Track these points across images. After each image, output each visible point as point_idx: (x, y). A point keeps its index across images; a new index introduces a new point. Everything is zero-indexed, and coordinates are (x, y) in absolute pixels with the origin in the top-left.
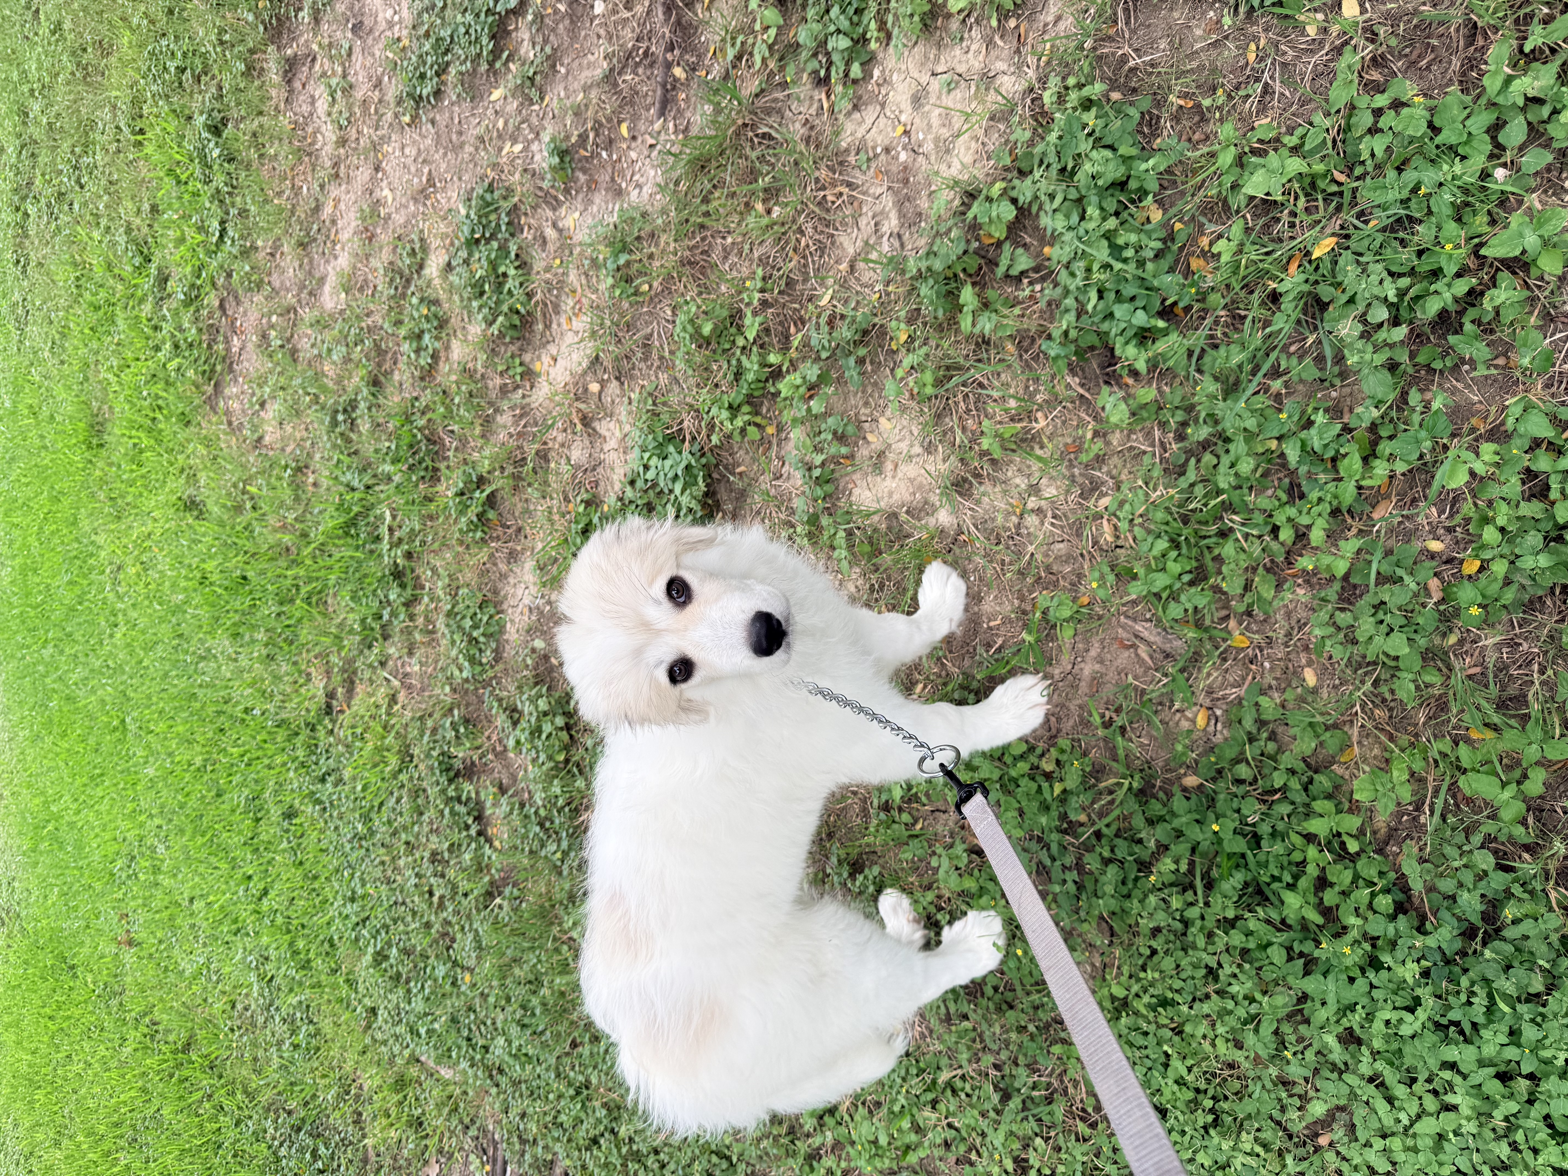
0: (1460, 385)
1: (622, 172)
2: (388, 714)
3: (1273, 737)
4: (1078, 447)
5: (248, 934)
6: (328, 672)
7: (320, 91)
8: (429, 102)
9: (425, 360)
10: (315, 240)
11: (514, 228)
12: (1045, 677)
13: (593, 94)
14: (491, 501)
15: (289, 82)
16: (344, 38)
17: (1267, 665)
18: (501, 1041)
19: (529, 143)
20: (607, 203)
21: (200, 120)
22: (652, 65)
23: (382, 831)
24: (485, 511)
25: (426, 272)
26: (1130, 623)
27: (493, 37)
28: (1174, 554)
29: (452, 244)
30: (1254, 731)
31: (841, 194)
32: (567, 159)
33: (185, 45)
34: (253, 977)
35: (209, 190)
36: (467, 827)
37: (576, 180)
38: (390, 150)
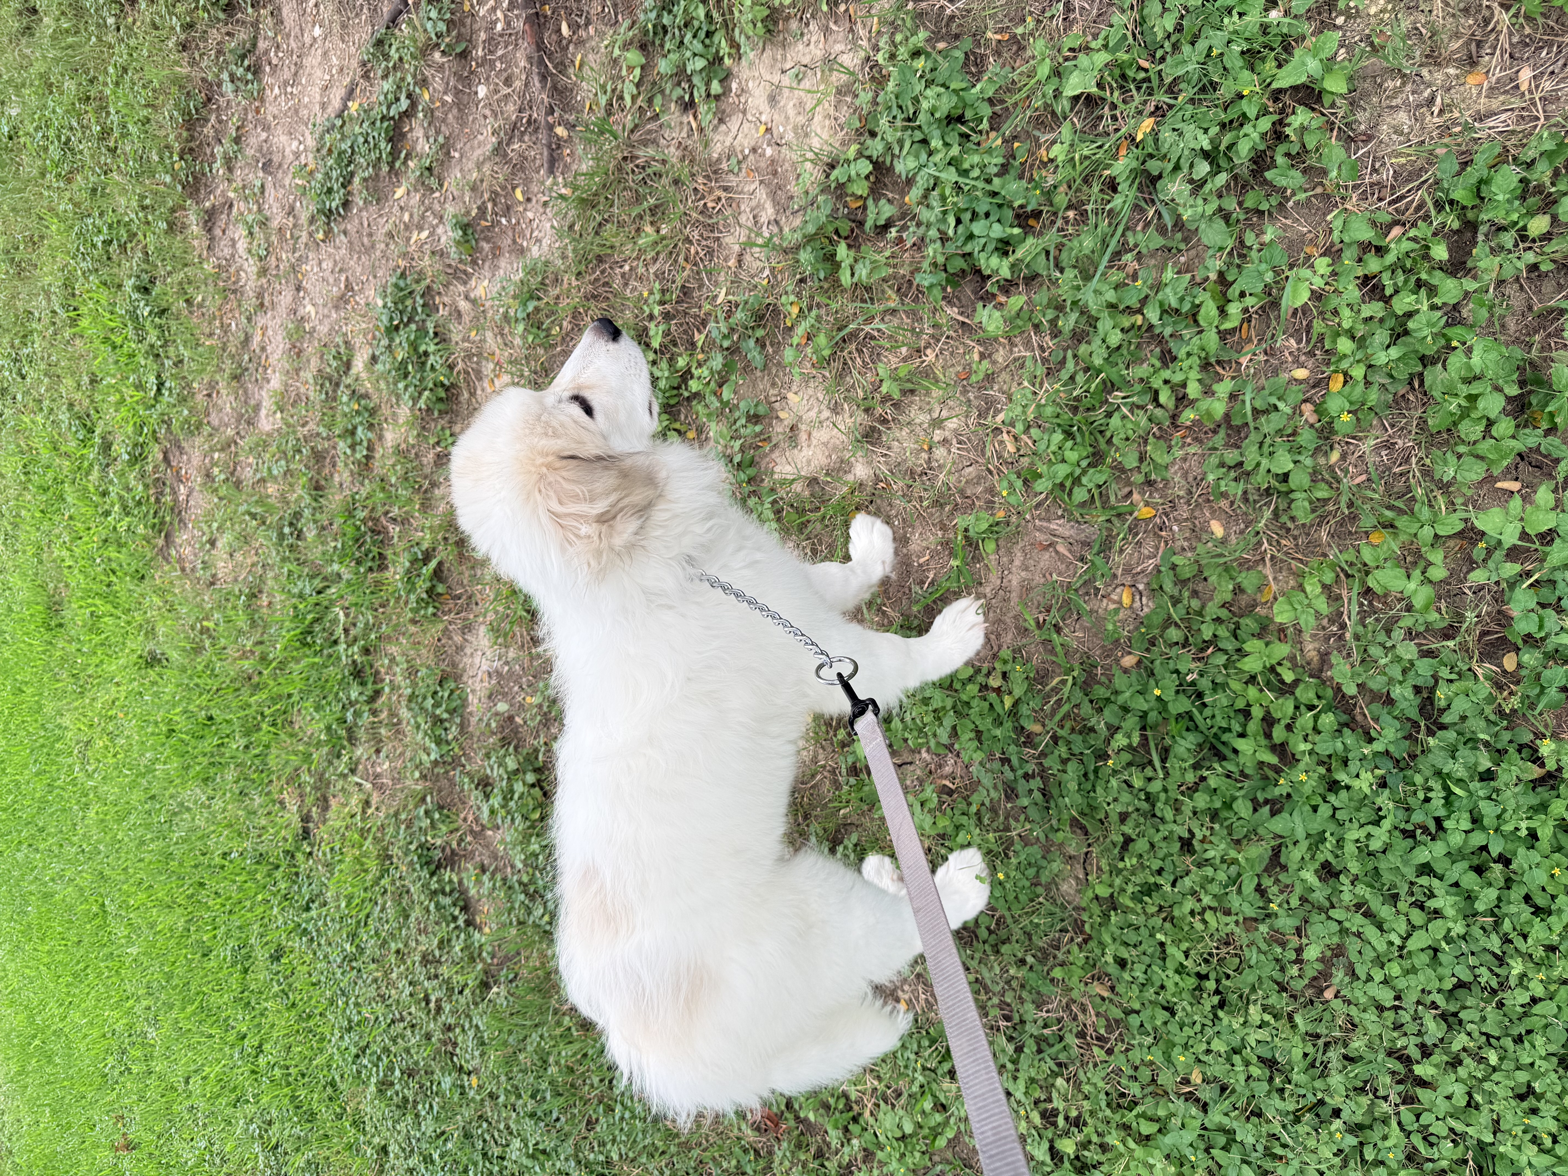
0: (1289, 222)
1: (522, 234)
2: (363, 820)
3: (1195, 594)
4: (969, 371)
5: (248, 1101)
6: (301, 796)
7: (239, 233)
8: (339, 214)
9: (361, 453)
10: (247, 369)
11: (430, 308)
12: (978, 597)
13: (486, 168)
14: (438, 574)
15: (210, 230)
16: (256, 178)
17: (1175, 528)
18: (517, 1143)
19: (434, 227)
20: (511, 263)
21: (129, 284)
22: (536, 130)
23: (371, 946)
24: (434, 586)
25: (354, 371)
26: (1045, 524)
27: (390, 140)
28: (1069, 444)
29: (374, 338)
30: (1177, 594)
31: (719, 199)
32: (470, 231)
33: (109, 218)
34: (257, 1148)
35: (144, 347)
36: (455, 919)
37: (480, 250)
38: (309, 268)
